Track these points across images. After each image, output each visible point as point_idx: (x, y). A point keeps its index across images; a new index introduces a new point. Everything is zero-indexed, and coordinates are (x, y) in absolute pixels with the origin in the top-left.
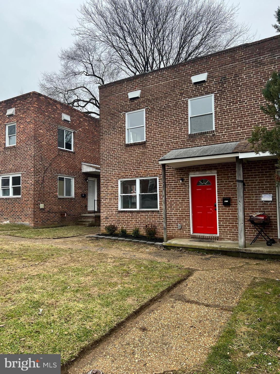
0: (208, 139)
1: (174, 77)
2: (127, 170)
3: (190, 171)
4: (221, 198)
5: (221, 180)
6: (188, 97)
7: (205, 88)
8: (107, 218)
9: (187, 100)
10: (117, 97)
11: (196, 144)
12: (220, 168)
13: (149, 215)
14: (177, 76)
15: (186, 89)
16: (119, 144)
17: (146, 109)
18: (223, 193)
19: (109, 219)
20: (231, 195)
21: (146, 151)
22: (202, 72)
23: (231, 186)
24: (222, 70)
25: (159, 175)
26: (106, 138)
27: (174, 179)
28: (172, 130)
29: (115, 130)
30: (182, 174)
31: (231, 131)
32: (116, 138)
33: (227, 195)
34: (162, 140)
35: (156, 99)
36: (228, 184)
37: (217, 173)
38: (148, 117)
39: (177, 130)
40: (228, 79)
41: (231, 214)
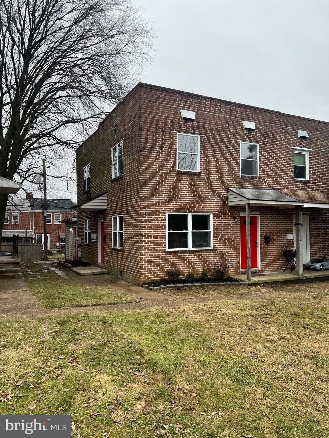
0: (255, 183)
1: (228, 114)
2: (179, 202)
3: (241, 211)
4: (263, 236)
5: (263, 221)
6: (241, 140)
7: (253, 136)
8: (150, 261)
9: (239, 142)
10: (166, 108)
11: (246, 186)
12: (263, 211)
13: (204, 255)
14: (231, 114)
15: (239, 130)
16: (169, 169)
17: (201, 136)
18: (264, 232)
19: (154, 262)
20: (270, 234)
21: (201, 184)
22: (251, 120)
23: (269, 227)
24: (265, 126)
25: (214, 211)
26: (149, 156)
27: (227, 217)
28: (226, 168)
29: (163, 149)
30: (234, 212)
31: (270, 181)
32: (165, 160)
33: (267, 234)
34: (217, 175)
35: (212, 130)
36: (268, 225)
37: (260, 214)
38: (203, 146)
39: (231, 168)
40: (268, 135)
41: (269, 250)
